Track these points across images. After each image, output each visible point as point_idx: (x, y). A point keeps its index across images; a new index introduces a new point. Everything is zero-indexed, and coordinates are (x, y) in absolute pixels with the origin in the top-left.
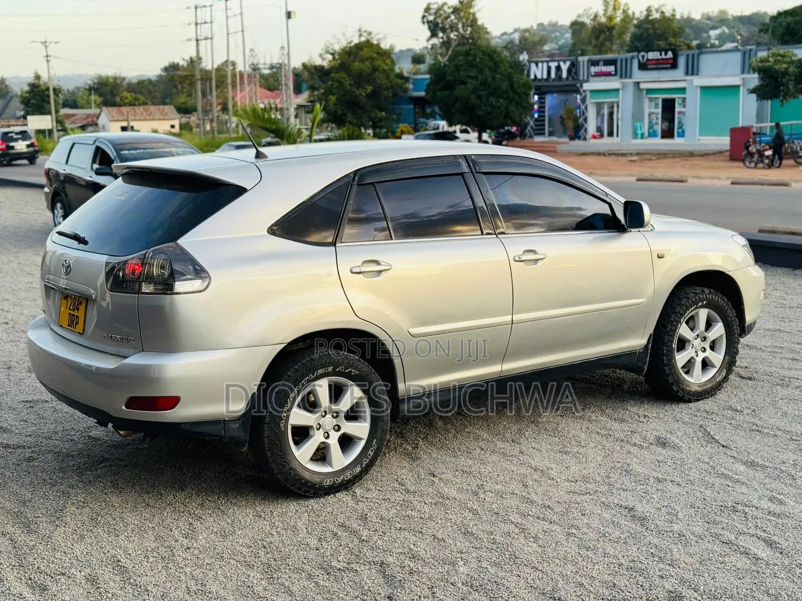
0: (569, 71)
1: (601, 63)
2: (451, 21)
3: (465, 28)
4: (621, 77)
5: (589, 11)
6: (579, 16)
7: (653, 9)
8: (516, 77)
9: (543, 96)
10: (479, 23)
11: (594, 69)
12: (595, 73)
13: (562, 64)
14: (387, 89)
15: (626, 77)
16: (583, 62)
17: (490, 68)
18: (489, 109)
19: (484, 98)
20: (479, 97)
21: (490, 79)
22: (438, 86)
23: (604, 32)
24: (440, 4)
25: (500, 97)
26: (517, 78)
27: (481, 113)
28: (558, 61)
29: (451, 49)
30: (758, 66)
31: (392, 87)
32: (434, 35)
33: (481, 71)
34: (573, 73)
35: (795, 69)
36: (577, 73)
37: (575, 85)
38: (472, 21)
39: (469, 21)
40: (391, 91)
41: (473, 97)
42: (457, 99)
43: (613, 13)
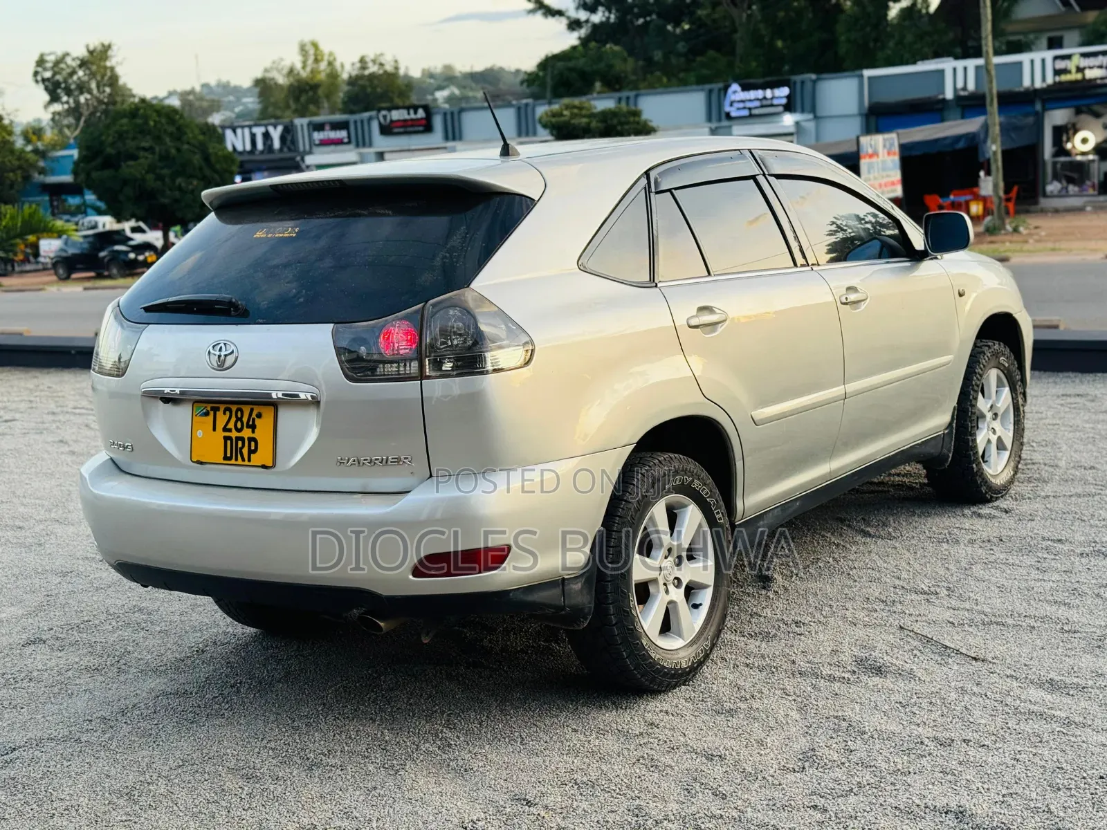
0: (283, 139)
1: (327, 127)
2: (79, 78)
3: (101, 89)
4: (357, 145)
5: (279, 64)
6: (266, 70)
7: (368, 59)
8: (212, 148)
9: (248, 176)
10: (121, 82)
11: (318, 136)
12: (321, 140)
13: (271, 129)
14: (13, 171)
15: (364, 145)
16: (302, 126)
17: (171, 135)
18: (177, 194)
19: (167, 180)
20: (160, 178)
21: (173, 151)
22: (94, 164)
23: (307, 92)
24: (60, 53)
25: (191, 176)
26: (214, 148)
27: (165, 201)
28: (266, 126)
29: (83, 119)
30: (551, 122)
31: (20, 167)
32: (54, 98)
33: (158, 139)
34: (288, 143)
35: (599, 125)
36: (294, 142)
37: (293, 159)
38: (111, 78)
39: (106, 78)
40: (19, 172)
41: (150, 177)
42: (125, 182)
43: (315, 66)
